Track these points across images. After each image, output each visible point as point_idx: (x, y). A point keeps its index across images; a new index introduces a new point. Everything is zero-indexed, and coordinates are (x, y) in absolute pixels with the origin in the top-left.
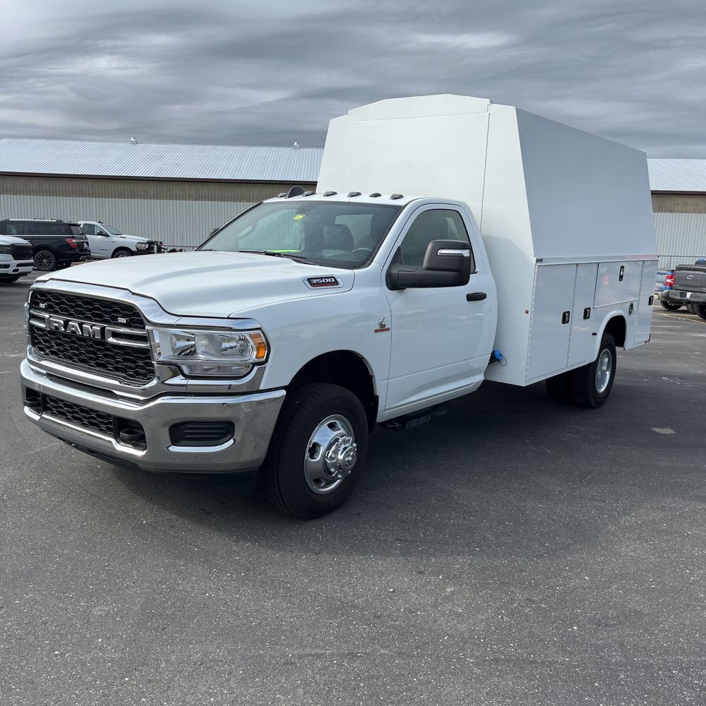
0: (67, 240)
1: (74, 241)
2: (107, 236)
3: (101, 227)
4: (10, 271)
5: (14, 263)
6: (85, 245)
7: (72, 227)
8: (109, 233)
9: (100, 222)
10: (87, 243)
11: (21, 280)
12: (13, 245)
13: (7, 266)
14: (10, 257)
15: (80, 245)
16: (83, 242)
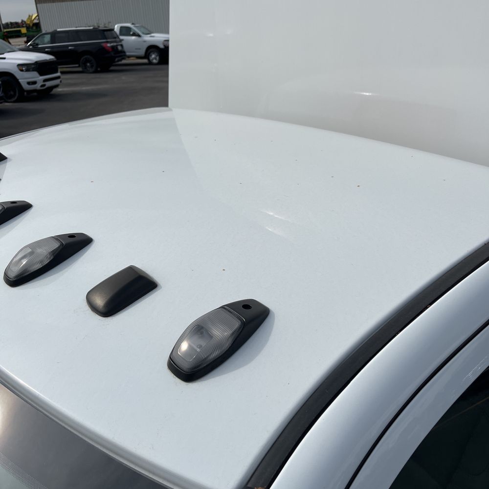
0: (104, 45)
1: (109, 45)
2: (139, 36)
3: (135, 28)
4: (38, 86)
5: (40, 79)
6: (120, 48)
7: (105, 33)
8: (140, 33)
9: (133, 24)
10: (122, 45)
11: (55, 91)
12: (36, 63)
13: (34, 83)
14: (35, 74)
15: (114, 48)
16: (118, 45)
